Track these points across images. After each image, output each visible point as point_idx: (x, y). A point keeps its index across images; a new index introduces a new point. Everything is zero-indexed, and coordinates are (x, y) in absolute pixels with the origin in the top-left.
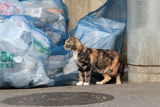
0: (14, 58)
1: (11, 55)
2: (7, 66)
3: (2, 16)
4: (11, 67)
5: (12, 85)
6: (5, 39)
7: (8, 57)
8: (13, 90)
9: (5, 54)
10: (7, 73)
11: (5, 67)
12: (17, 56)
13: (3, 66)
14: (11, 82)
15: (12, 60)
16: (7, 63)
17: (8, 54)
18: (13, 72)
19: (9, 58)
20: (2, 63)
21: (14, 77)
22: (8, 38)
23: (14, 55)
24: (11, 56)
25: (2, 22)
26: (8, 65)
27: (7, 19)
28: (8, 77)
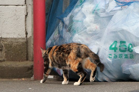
0: (134, 48)
1: (131, 44)
2: (126, 57)
3: (121, 3)
4: (131, 58)
5: (131, 77)
6: (125, 28)
7: (127, 47)
8: (133, 82)
9: (124, 44)
10: (126, 64)
11: (124, 57)
12: (137, 46)
13: (122, 57)
14: (131, 74)
15: (132, 50)
16: (126, 53)
17: (127, 44)
18: (133, 63)
19: (129, 48)
20: (120, 53)
21: (133, 69)
22: (128, 26)
23: (133, 45)
24: (131, 46)
25: (121, 9)
26: (127, 55)
27: (127, 6)
28: (127, 69)
